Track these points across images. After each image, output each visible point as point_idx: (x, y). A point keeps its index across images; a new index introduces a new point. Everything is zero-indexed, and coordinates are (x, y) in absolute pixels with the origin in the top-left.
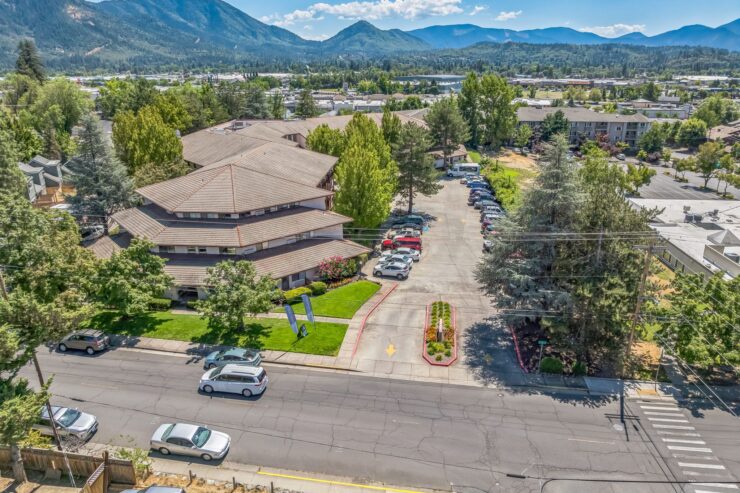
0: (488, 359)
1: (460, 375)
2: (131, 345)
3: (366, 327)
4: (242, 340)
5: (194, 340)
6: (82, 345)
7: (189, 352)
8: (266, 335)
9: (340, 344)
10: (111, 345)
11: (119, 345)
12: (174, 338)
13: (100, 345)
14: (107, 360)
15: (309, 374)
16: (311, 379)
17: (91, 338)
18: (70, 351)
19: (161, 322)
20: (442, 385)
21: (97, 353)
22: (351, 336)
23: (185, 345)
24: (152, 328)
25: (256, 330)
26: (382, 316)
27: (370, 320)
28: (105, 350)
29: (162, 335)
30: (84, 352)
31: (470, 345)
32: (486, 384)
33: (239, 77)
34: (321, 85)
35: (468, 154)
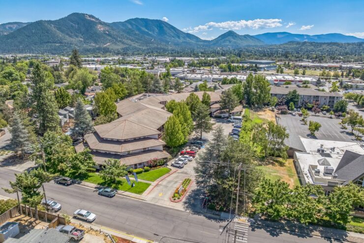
0: (192, 202)
1: (180, 206)
2: (79, 183)
3: (157, 185)
4: (114, 185)
5: (99, 184)
6: (64, 182)
7: (96, 188)
8: (121, 185)
9: (145, 191)
10: (73, 183)
11: (75, 183)
12: (93, 183)
13: (69, 182)
14: (71, 188)
15: (130, 199)
16: (130, 201)
17: (66, 180)
18: (60, 183)
19: (91, 176)
20: (171, 209)
21: (68, 185)
22: (150, 188)
23: (95, 185)
24: (87, 179)
25: (119, 183)
26: (164, 183)
27: (160, 183)
28: (71, 184)
29: (89, 181)
30: (64, 184)
31: (189, 196)
32: (186, 210)
33: (167, 59)
34: (203, 65)
35: (244, 110)
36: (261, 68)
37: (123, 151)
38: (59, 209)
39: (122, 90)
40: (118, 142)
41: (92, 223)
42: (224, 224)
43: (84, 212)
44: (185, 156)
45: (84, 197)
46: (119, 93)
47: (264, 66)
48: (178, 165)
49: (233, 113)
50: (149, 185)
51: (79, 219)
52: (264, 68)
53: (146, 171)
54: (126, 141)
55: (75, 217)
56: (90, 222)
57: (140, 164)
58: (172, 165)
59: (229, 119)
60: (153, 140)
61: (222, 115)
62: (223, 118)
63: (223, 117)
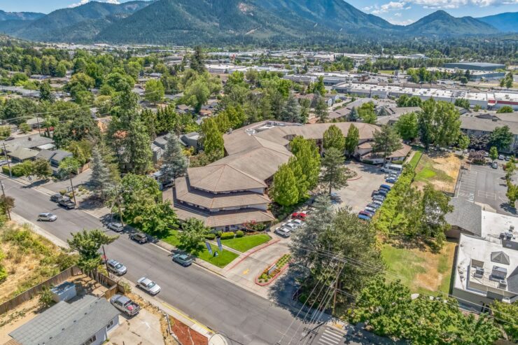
0: (282, 288)
1: (264, 292)
2: (155, 243)
3: (247, 258)
4: (194, 251)
5: (177, 246)
6: (138, 239)
7: (172, 251)
8: (203, 251)
9: (228, 263)
10: (148, 241)
11: (151, 242)
12: (171, 244)
13: (144, 240)
14: (144, 247)
15: (207, 273)
16: (206, 275)
17: (141, 237)
18: (134, 240)
19: (171, 235)
20: (252, 293)
21: (142, 243)
22: (237, 260)
23: (172, 247)
24: (165, 237)
25: (201, 248)
26: (256, 256)
27: (252, 255)
28: (146, 242)
29: (167, 241)
30: (138, 242)
31: (282, 279)
32: (270, 298)
33: (331, 57)
34: (383, 67)
35: (414, 153)
36: (476, 77)
37: (213, 207)
38: (124, 274)
39: (240, 115)
40: (211, 194)
41: (155, 297)
42: (311, 326)
43: (148, 282)
44: (297, 220)
45: (155, 261)
46: (235, 119)
47: (482, 73)
48: (282, 233)
49: (392, 158)
50: (235, 256)
51: (142, 289)
52: (480, 77)
53: (238, 236)
54: (220, 194)
55: (138, 286)
56: (152, 295)
57: (233, 226)
58: (275, 232)
59: (383, 168)
60: (255, 195)
61: (374, 161)
62: (376, 165)
63: (375, 163)
